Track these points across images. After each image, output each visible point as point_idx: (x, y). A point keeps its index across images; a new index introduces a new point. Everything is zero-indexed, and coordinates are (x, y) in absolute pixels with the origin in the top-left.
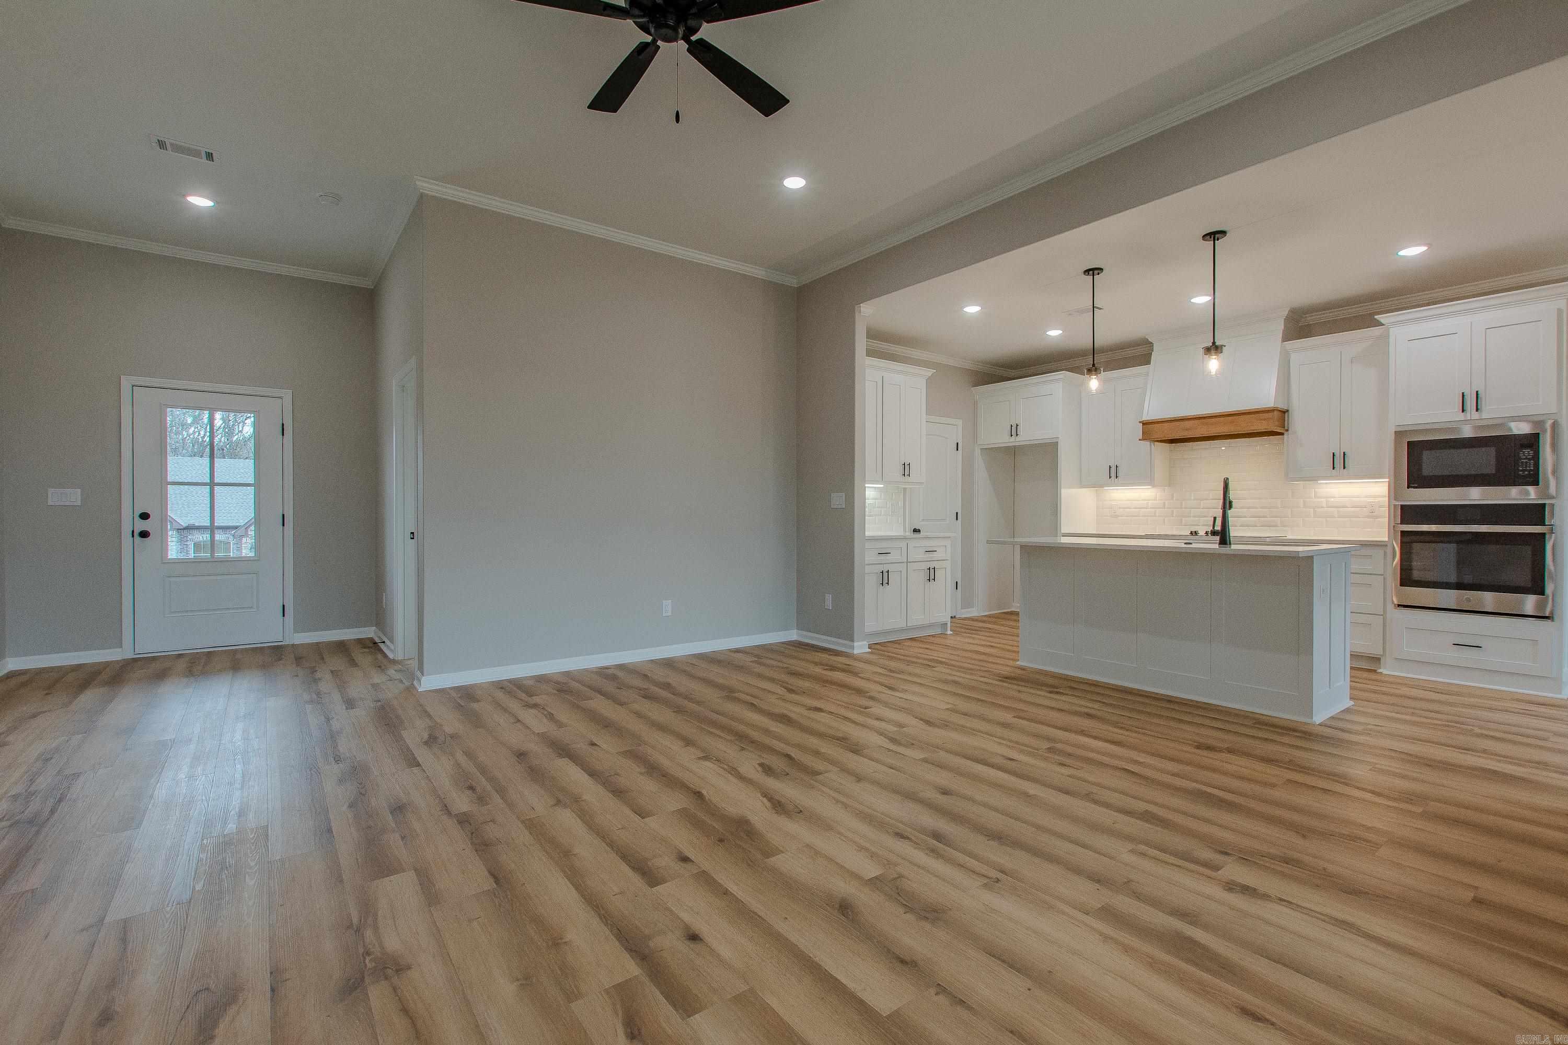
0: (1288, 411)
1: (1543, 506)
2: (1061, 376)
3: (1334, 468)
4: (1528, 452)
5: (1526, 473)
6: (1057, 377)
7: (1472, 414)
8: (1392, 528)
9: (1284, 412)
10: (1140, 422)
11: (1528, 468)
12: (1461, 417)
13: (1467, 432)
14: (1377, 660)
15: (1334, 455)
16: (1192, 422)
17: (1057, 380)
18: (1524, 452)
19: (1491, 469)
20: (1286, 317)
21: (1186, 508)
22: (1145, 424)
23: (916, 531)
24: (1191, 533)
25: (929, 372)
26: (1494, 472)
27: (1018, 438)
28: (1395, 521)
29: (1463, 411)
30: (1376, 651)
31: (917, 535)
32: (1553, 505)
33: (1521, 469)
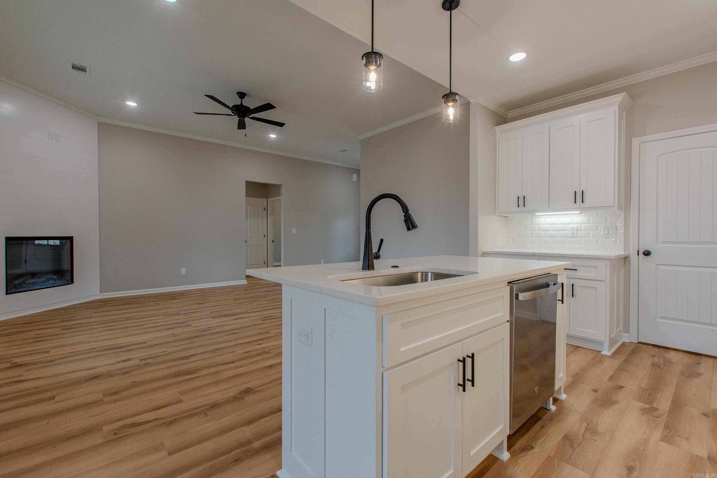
23: (646, 253)
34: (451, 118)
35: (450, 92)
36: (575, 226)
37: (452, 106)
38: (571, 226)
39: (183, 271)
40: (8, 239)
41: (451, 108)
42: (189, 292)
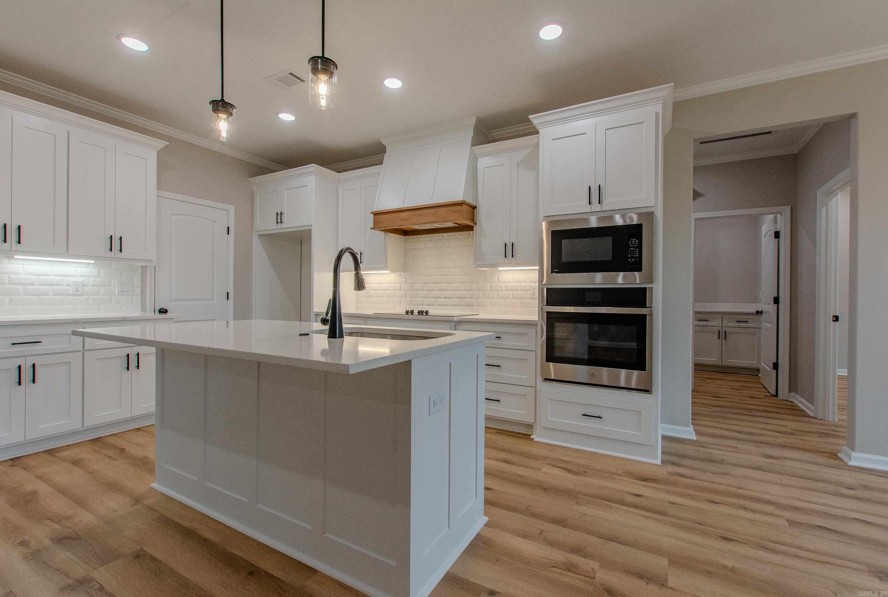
0: (476, 207)
1: (645, 289)
2: (313, 169)
3: (506, 256)
4: (635, 241)
5: (633, 260)
6: (308, 170)
7: (596, 207)
8: (541, 309)
9: (474, 208)
10: (372, 213)
11: (635, 256)
12: (588, 209)
13: (594, 223)
14: (530, 426)
15: (506, 245)
16: (406, 213)
17: (310, 173)
18: (632, 241)
19: (609, 257)
20: (475, 125)
21: (415, 290)
22: (375, 214)
23: (163, 311)
24: (407, 312)
25: (161, 144)
26: (611, 259)
27: (283, 225)
28: (542, 303)
29: (590, 203)
30: (529, 419)
31: (163, 316)
32: (652, 288)
33: (629, 256)
34: (224, 134)
35: (222, 100)
36: (80, 279)
37: (224, 119)
38: (73, 279)
41: (223, 121)
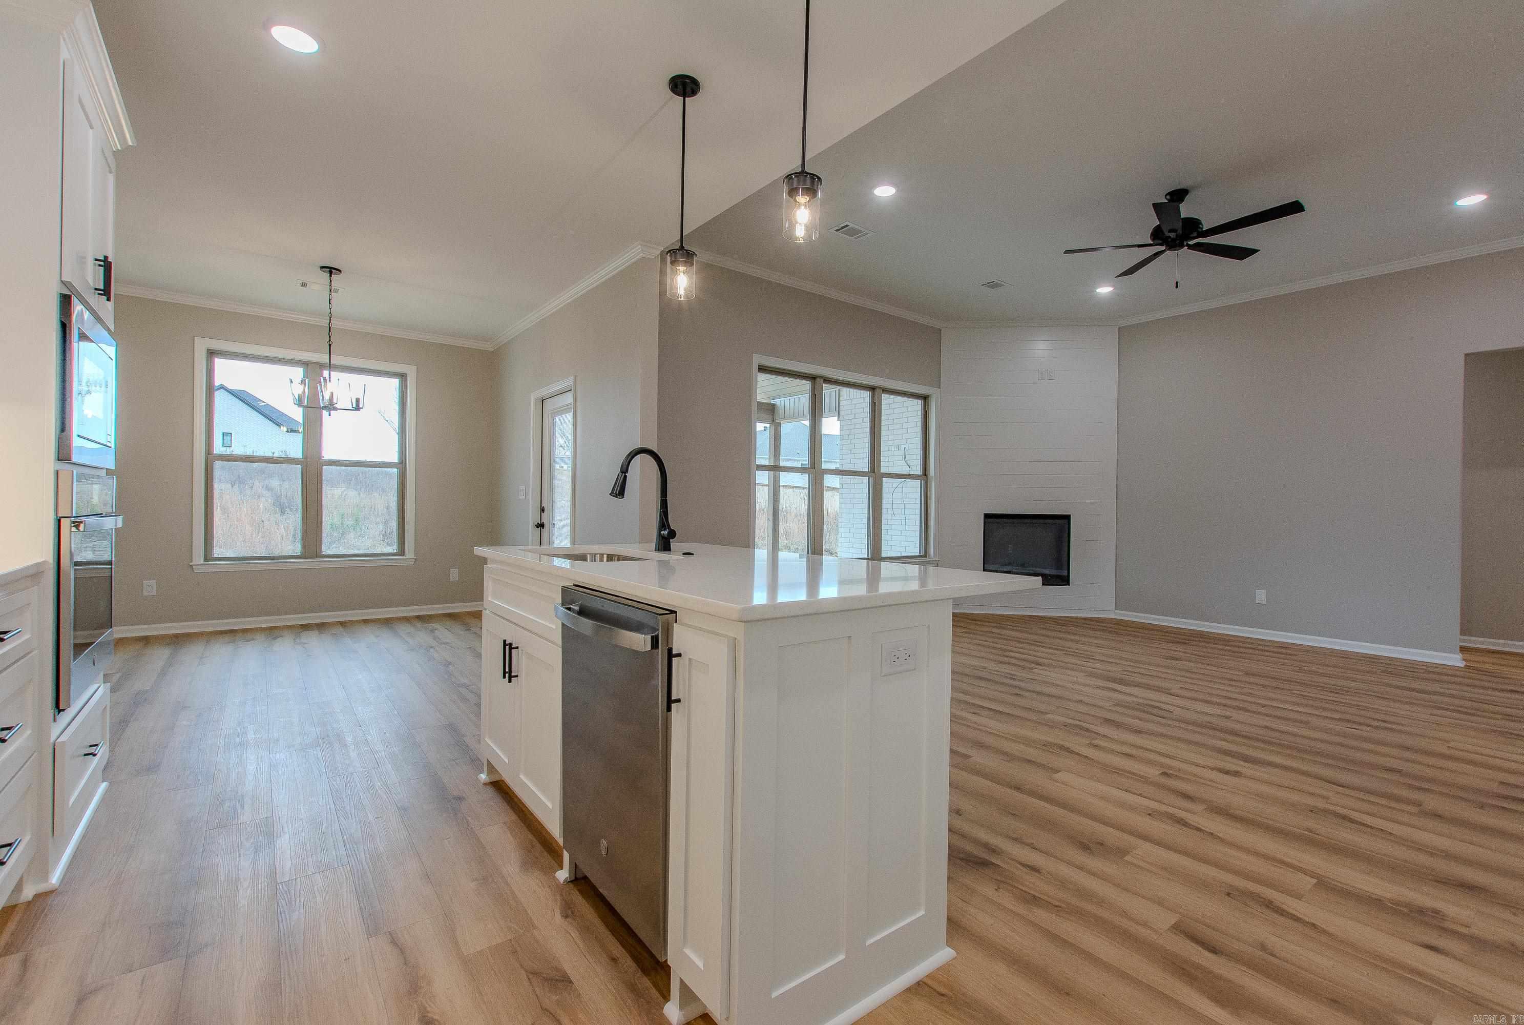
39: (1261, 596)
40: (987, 516)
42: (1240, 641)
